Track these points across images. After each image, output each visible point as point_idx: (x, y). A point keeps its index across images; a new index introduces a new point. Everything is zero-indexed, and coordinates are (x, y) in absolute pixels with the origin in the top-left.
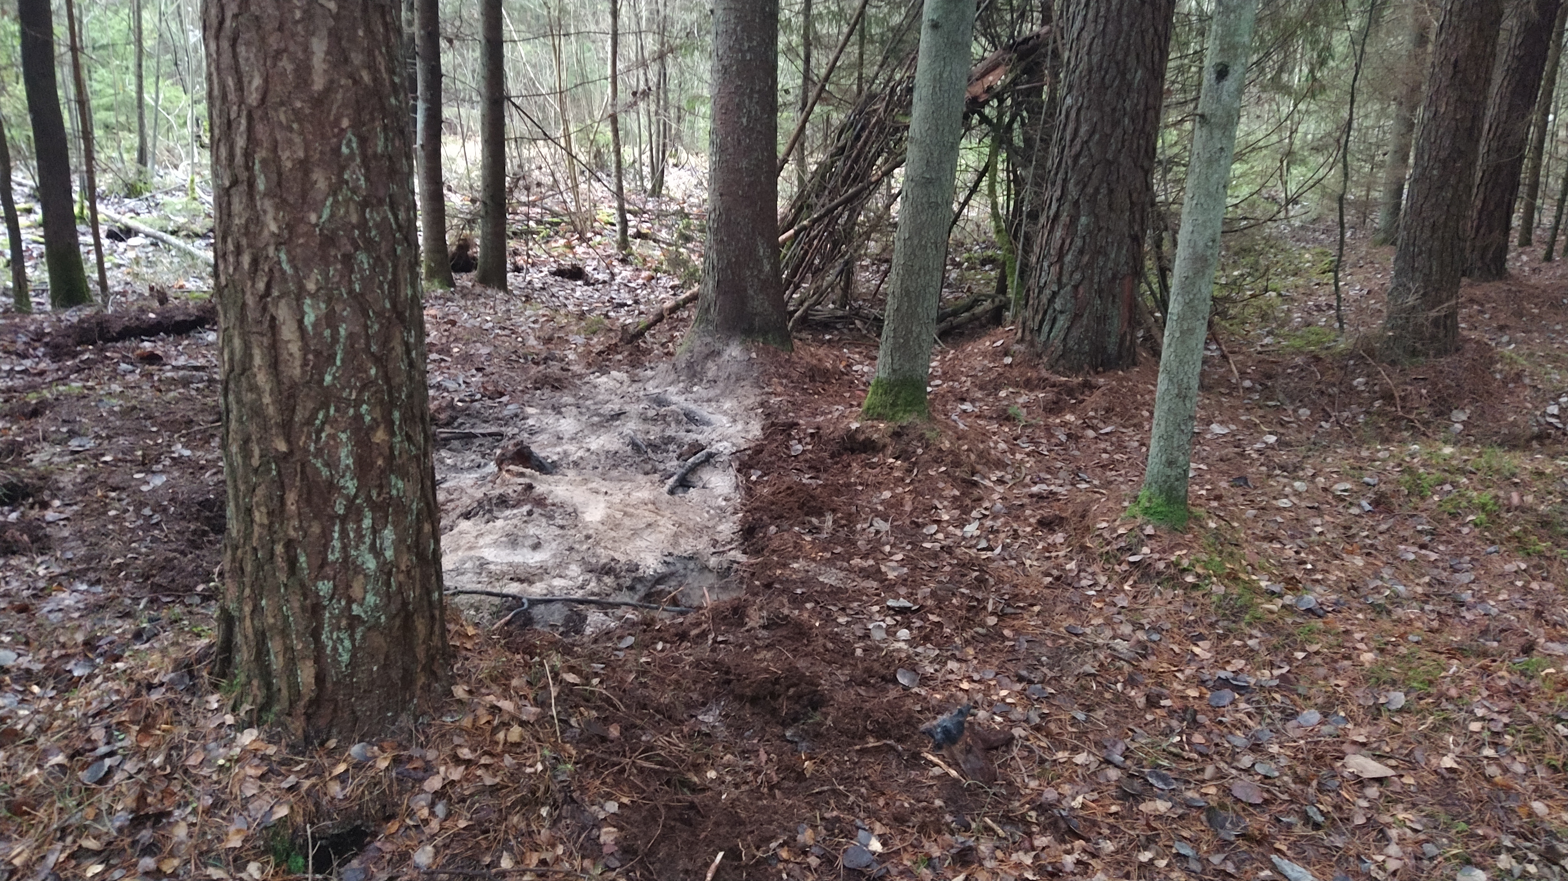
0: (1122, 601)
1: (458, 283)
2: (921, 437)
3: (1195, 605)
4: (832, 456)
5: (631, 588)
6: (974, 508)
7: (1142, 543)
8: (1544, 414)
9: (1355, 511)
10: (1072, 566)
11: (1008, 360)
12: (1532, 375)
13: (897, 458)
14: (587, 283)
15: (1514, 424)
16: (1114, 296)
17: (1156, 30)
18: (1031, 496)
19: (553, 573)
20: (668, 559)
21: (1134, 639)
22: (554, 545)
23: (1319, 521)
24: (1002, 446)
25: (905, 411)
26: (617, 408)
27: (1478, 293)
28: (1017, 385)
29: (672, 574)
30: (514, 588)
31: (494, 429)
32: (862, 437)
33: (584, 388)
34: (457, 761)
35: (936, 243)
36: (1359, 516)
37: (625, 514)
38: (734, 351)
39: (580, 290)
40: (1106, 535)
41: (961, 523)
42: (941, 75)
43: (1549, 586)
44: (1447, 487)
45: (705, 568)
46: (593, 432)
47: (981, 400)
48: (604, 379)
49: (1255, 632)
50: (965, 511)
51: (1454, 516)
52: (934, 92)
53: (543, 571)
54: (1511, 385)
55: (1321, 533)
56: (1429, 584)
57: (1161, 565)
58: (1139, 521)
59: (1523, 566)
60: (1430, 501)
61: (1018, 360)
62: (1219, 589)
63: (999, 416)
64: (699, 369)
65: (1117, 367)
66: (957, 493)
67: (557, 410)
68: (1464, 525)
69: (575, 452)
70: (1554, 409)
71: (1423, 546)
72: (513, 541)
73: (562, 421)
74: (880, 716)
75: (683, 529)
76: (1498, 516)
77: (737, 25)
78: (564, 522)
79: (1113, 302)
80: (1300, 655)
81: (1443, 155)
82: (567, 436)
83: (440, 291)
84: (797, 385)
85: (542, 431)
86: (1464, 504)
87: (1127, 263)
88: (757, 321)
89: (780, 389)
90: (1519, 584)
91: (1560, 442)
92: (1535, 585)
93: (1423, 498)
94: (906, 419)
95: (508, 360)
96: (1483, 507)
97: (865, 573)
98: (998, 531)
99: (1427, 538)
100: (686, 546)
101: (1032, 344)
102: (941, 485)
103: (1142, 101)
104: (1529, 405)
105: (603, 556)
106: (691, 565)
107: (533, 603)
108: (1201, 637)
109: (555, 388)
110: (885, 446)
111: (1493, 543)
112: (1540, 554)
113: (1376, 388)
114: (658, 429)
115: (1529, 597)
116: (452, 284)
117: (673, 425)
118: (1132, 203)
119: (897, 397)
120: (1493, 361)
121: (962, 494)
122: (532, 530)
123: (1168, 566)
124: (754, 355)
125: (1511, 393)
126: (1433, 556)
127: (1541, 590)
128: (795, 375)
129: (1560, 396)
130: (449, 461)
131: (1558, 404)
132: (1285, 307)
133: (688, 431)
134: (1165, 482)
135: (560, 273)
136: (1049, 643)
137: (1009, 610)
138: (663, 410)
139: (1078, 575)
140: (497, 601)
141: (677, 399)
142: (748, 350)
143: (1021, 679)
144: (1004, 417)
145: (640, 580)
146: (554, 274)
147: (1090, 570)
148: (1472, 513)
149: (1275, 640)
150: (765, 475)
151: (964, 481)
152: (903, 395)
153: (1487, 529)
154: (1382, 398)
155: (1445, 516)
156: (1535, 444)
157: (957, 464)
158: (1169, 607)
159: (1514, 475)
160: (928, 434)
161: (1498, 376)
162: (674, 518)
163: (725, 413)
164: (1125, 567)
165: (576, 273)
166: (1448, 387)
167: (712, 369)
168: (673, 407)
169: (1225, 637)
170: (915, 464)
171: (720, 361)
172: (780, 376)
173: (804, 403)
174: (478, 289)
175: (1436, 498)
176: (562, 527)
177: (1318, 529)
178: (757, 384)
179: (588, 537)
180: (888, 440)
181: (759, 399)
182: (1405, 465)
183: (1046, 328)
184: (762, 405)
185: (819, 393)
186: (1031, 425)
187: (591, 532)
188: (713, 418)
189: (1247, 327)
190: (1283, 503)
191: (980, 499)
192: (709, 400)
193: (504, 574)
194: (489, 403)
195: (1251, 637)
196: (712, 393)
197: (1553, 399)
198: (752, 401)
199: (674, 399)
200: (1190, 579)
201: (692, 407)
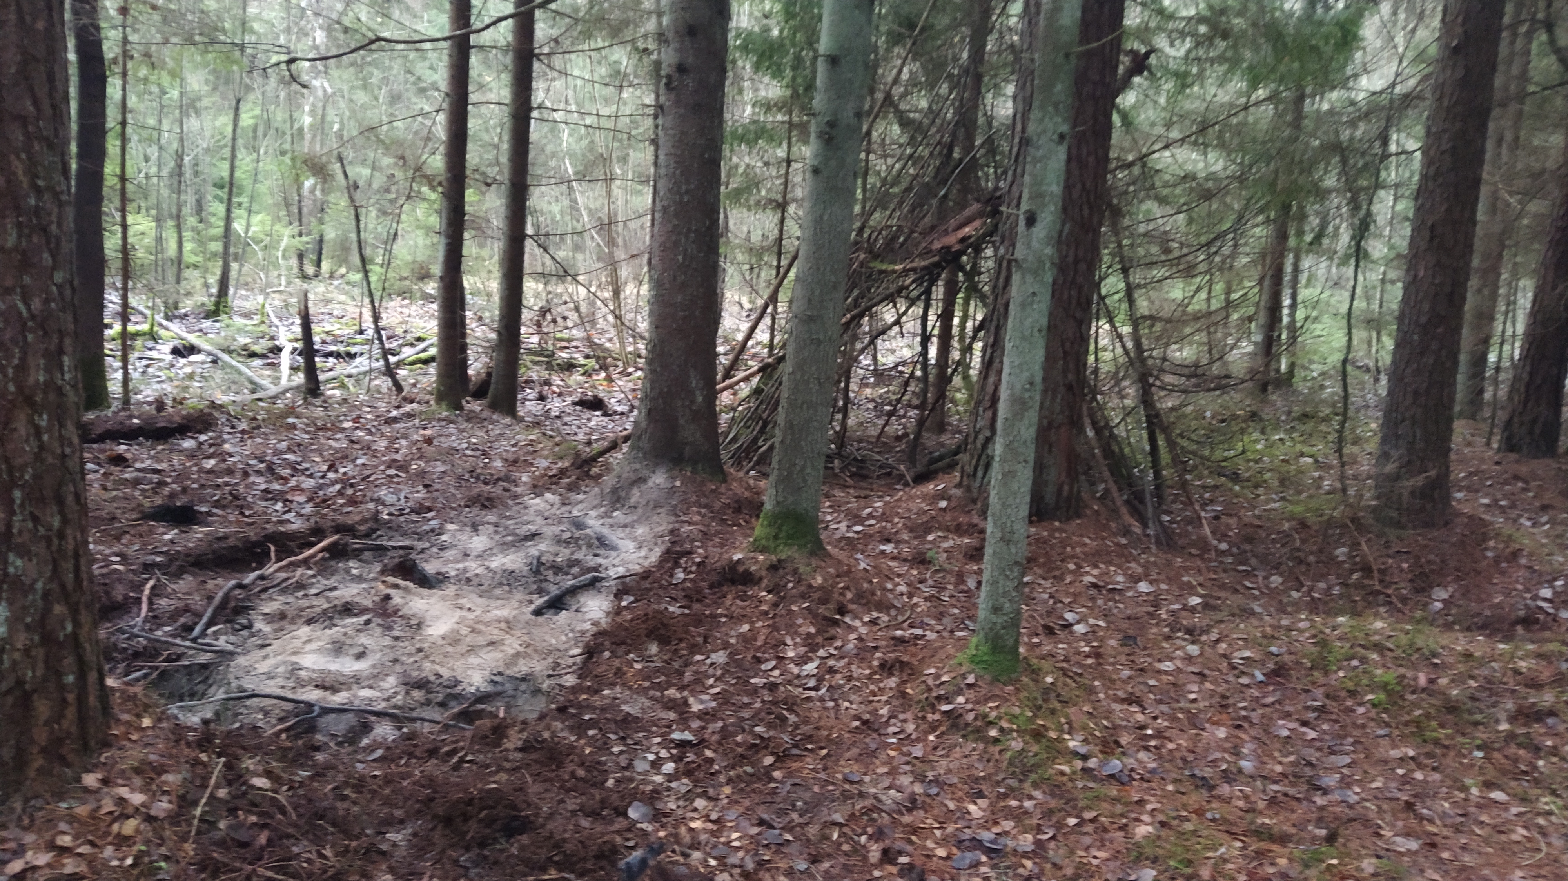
0: (918, 751)
1: (467, 407)
2: (795, 571)
3: (988, 761)
4: (711, 587)
5: (442, 705)
6: (823, 646)
7: (959, 692)
8: (1536, 597)
9: (1244, 680)
10: (884, 711)
11: (943, 504)
12: (1530, 555)
13: (769, 592)
14: (605, 414)
15: (1499, 606)
16: (1050, 446)
17: (1084, 185)
18: (893, 638)
19: (366, 683)
20: (498, 679)
21: (909, 790)
22: (378, 655)
23: (1195, 688)
24: (903, 588)
25: (786, 545)
26: (533, 528)
27: (1524, 470)
28: (947, 529)
29: (498, 694)
30: (313, 695)
31: (407, 543)
32: (741, 569)
33: (515, 508)
34: (52, 846)
35: (818, 379)
36: (1248, 686)
37: (473, 630)
38: (659, 479)
39: (596, 419)
40: (930, 682)
41: (803, 660)
42: (821, 217)
43: (1437, 776)
44: (1355, 663)
45: (537, 692)
46: (502, 551)
47: (906, 542)
48: (537, 500)
49: (1038, 794)
50: (813, 648)
51: (1352, 693)
52: (815, 234)
53: (357, 680)
54: (1504, 565)
55: (1194, 701)
56: (1292, 764)
57: (970, 717)
58: (964, 669)
59: (1411, 753)
60: (1334, 677)
61: (953, 504)
62: (1016, 745)
63: (914, 559)
64: (623, 494)
65: (1054, 518)
66: (812, 630)
67: (475, 528)
68: (1360, 704)
69: (473, 566)
70: (1546, 593)
71: (1305, 723)
72: (338, 649)
73: (475, 538)
74: (569, 847)
75: (529, 650)
76: (1402, 697)
77: (676, 168)
78: (401, 634)
79: (1050, 451)
80: (1072, 821)
81: (1423, 319)
82: (474, 553)
83: (445, 414)
84: (718, 516)
85: (453, 546)
86: (1365, 681)
87: (1062, 412)
88: (688, 451)
89: (697, 518)
90: (1400, 771)
91: (1550, 629)
92: (1419, 776)
93: (1326, 673)
94: (785, 553)
95: (460, 478)
96: (1385, 686)
97: (670, 705)
98: (836, 672)
99: (1313, 715)
100: (522, 667)
101: (968, 489)
102: (799, 621)
103: (1072, 253)
104: (1520, 587)
105: (428, 669)
106: (523, 686)
107: (326, 711)
108: (980, 795)
109: (484, 507)
110: (761, 579)
111: (1387, 725)
112: (1436, 742)
113: (1358, 559)
114: (567, 551)
115: (1407, 787)
116: (460, 408)
117: (584, 548)
118: (1065, 352)
119: (780, 528)
120: (1485, 538)
121: (818, 631)
122: (363, 639)
123: (976, 719)
124: (678, 483)
125: (1503, 573)
126: (1312, 734)
127: (1425, 782)
128: (717, 505)
129: (1555, 579)
130: (354, 572)
131: (1553, 587)
132: (1317, 474)
133: (596, 555)
134: (991, 629)
135: (582, 403)
136: (816, 789)
137: (795, 751)
138: (577, 534)
139: (887, 722)
140: (289, 706)
141: (595, 524)
142: (673, 478)
143: (761, 823)
144: (921, 560)
145: (458, 697)
146: (575, 404)
147: (901, 717)
148: (1372, 692)
149: (1053, 803)
150: (636, 601)
151: (825, 618)
152: (784, 528)
153: (1385, 710)
154: (1362, 570)
155: (1343, 694)
156: (1520, 630)
157: (824, 601)
158: (965, 761)
159: (1435, 655)
160: (802, 569)
161: (1490, 554)
162: (526, 638)
163: (635, 539)
164: (937, 716)
165: (596, 404)
166: (1429, 562)
167: (636, 495)
168: (588, 531)
169: (1005, 796)
170: (783, 598)
171: (644, 487)
172: (700, 506)
173: (718, 533)
174: (486, 414)
175: (1341, 674)
176: (397, 639)
177: (1192, 696)
178: (674, 512)
179: (420, 650)
180: (764, 573)
181: (671, 527)
182: (1321, 636)
183: (980, 473)
184: (672, 532)
185: (739, 525)
186: (944, 570)
187: (426, 645)
188: (621, 543)
189: (1261, 491)
190: (1167, 666)
191: (833, 638)
192: (625, 526)
193: (311, 680)
194: (414, 517)
195: (1030, 797)
196: (629, 519)
197: (1547, 581)
198: (663, 527)
199: (591, 522)
200: (993, 733)
201: (605, 531)
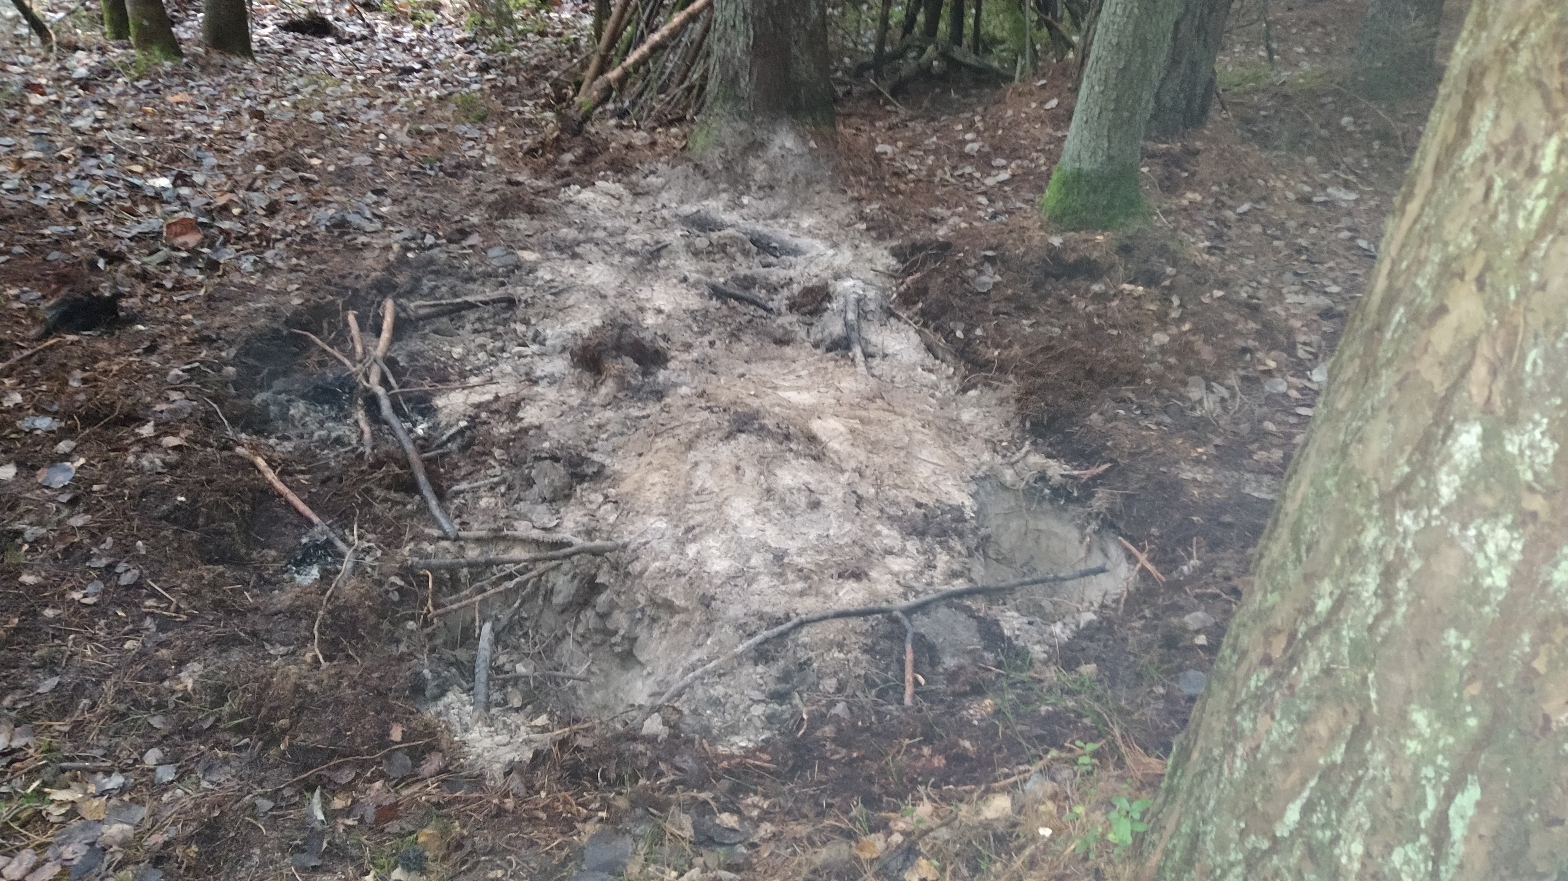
4: (1034, 288)
13: (1137, 284)
14: (341, 41)
20: (974, 486)
26: (645, 239)
30: (860, 594)
31: (496, 293)
37: (862, 421)
38: (785, 141)
39: (336, 51)
46: (640, 281)
48: (589, 194)
53: (862, 550)
64: (740, 171)
72: (781, 503)
75: (935, 431)
88: (804, 94)
89: (864, 191)
94: (1129, 227)
100: (969, 459)
102: (1229, 317)
105: (900, 499)
106: (988, 487)
110: (1112, 266)
113: (1368, 127)
114: (722, 267)
116: (178, 51)
117: (739, 257)
119: (1113, 195)
133: (768, 266)
135: (293, 26)
138: (716, 237)
141: (729, 218)
142: (804, 138)
146: (285, 28)
150: (973, 327)
154: (1378, 138)
160: (1171, 245)
163: (813, 234)
167: (759, 170)
168: (730, 231)
171: (769, 156)
178: (837, 187)
180: (1115, 258)
181: (852, 209)
184: (860, 216)
188: (799, 243)
193: (821, 568)
194: (453, 247)
196: (774, 206)
198: (842, 213)
199: (725, 218)
201: (760, 228)
